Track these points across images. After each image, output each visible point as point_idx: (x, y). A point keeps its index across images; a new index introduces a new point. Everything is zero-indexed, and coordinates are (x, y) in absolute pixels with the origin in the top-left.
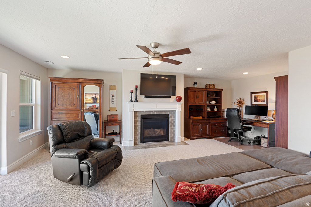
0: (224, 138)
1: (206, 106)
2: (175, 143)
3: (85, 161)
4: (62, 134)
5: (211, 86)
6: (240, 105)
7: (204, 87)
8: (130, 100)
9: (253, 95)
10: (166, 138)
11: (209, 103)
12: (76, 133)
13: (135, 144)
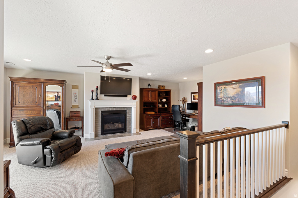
1: (158, 103)
2: (131, 134)
3: (48, 147)
4: (26, 127)
5: (162, 87)
6: (184, 102)
7: (157, 88)
8: (91, 98)
10: (124, 130)
11: (161, 101)
12: (39, 126)
13: (96, 136)
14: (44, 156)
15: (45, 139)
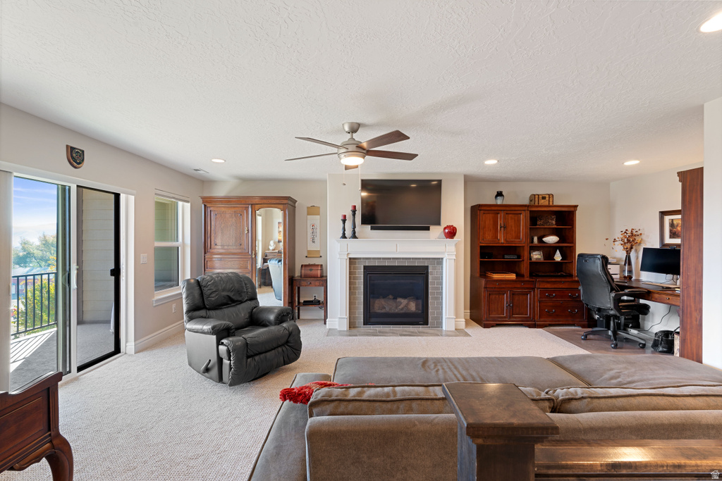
0: (574, 331)
1: (527, 249)
2: (442, 330)
3: (225, 341)
4: (202, 294)
5: (544, 198)
6: (628, 245)
7: (526, 202)
8: (341, 235)
9: (667, 219)
10: (420, 318)
11: (540, 240)
12: (225, 293)
13: (352, 325)
14: (220, 360)
15: (221, 324)
